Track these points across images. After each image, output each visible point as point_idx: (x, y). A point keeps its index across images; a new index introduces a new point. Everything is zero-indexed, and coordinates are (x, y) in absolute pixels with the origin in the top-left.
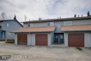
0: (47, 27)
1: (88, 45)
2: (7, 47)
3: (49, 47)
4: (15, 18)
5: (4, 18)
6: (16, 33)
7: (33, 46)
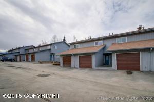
0: (94, 47)
1: (146, 68)
2: (53, 68)
3: (94, 70)
4: (64, 40)
5: (55, 40)
6: (61, 55)
7: (77, 68)
